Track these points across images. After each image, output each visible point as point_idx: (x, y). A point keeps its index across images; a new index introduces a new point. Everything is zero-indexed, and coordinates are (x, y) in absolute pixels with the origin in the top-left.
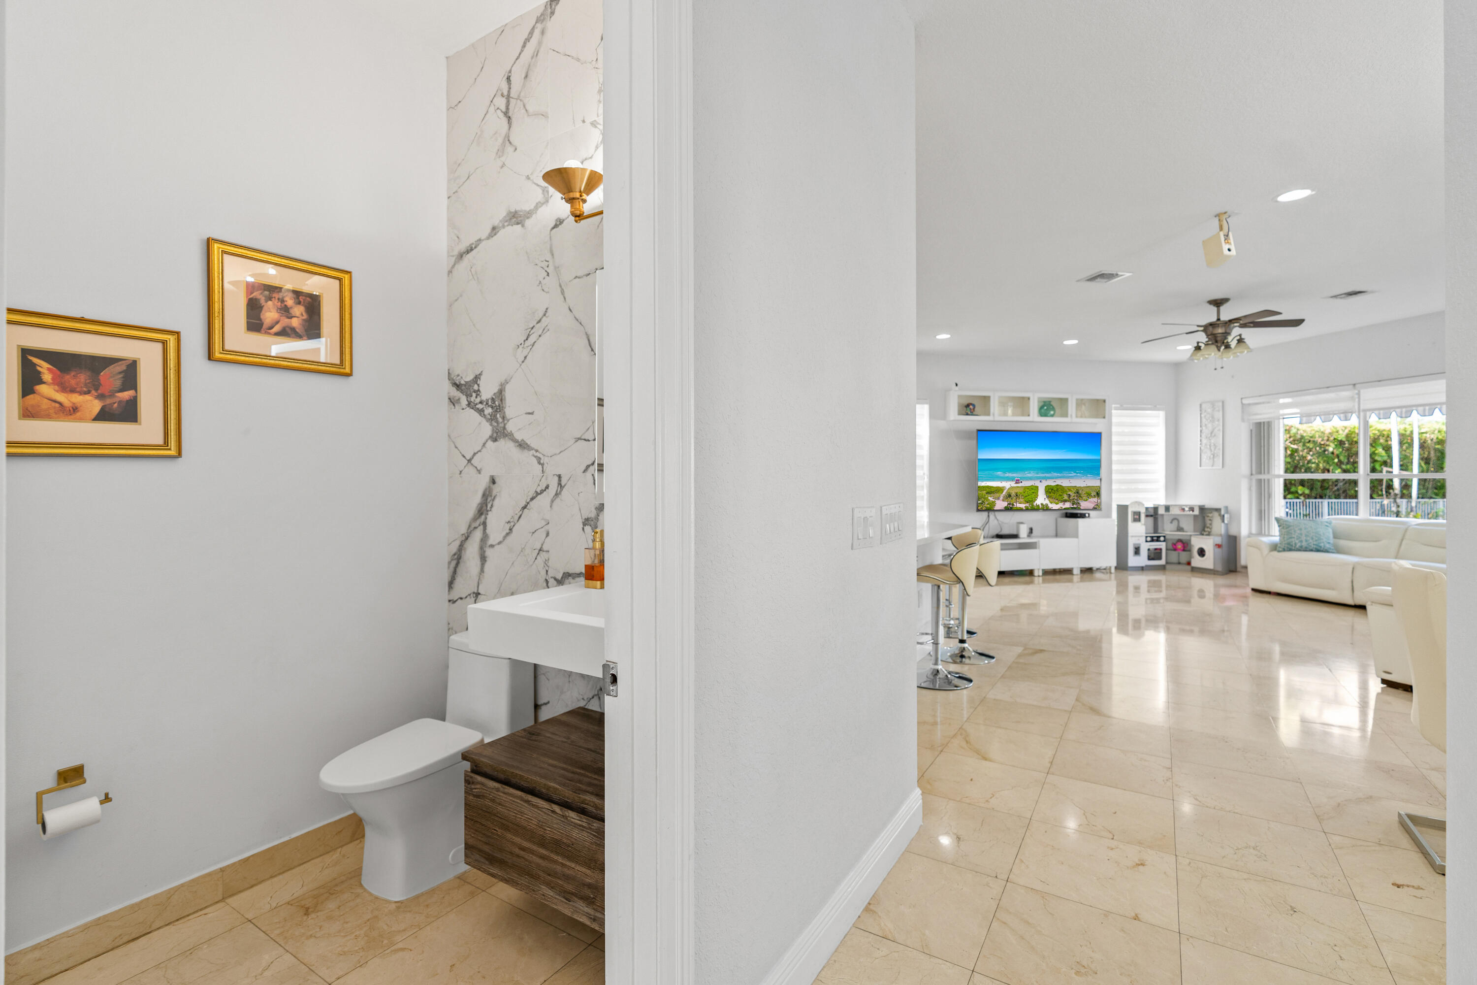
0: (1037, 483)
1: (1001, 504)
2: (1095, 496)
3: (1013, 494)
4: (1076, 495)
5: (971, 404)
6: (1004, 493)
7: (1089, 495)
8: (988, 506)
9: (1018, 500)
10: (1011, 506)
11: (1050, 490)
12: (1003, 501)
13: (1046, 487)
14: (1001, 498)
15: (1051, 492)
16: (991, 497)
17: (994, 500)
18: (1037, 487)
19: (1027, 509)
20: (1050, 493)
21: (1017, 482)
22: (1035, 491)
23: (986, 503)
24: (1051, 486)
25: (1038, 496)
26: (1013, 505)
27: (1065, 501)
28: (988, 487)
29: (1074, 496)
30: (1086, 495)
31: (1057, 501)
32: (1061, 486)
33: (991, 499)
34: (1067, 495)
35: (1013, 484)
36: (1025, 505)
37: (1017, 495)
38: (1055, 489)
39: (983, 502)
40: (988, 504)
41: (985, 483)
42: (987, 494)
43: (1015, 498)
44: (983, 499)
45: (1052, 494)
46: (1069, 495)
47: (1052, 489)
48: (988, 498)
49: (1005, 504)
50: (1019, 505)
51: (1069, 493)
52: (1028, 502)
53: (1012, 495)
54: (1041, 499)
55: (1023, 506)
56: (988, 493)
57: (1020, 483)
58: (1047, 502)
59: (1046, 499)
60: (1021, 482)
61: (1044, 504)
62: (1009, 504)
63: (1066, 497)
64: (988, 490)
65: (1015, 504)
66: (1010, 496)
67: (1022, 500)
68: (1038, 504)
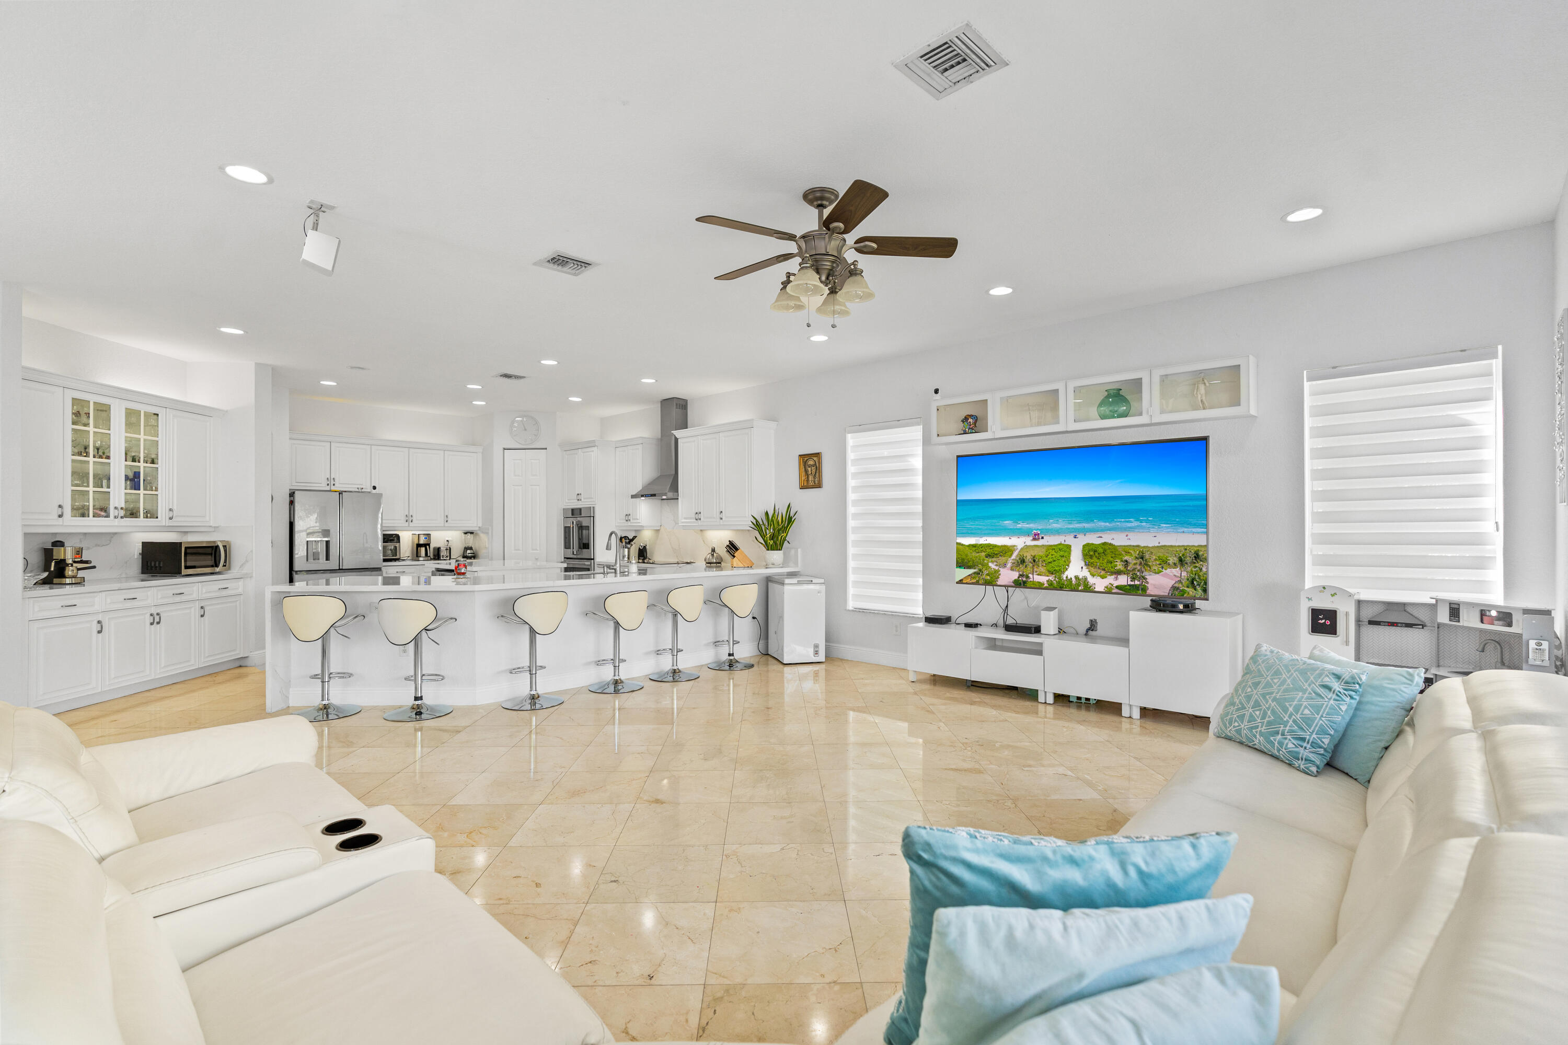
0: (1069, 540)
1: (1008, 576)
2: (1175, 564)
3: (1028, 558)
4: (1138, 561)
5: (972, 415)
6: (1014, 557)
7: (1164, 563)
8: (988, 578)
9: (1035, 570)
10: (1024, 579)
11: (1092, 553)
12: (1012, 569)
13: (1084, 546)
14: (1009, 565)
15: (1092, 555)
16: (992, 562)
17: (997, 568)
18: (1069, 547)
19: (1051, 587)
20: (1091, 557)
21: (1036, 537)
22: (1066, 554)
23: (985, 572)
24: (1093, 544)
25: (1070, 562)
26: (1028, 577)
27: (1119, 573)
28: (989, 545)
29: (1135, 564)
30: (1158, 562)
31: (1103, 572)
32: (1111, 544)
33: (992, 566)
34: (1122, 561)
35: (1029, 541)
36: (1047, 578)
37: (1034, 561)
38: (1101, 550)
39: (980, 570)
40: (988, 575)
41: (984, 538)
42: (987, 557)
43: (1031, 565)
44: (980, 566)
45: (1095, 560)
46: (1126, 561)
47: (1095, 551)
48: (988, 564)
49: (1015, 575)
50: (1038, 578)
51: (1126, 558)
52: (1052, 574)
53: (1026, 560)
54: (1076, 569)
55: (1043, 579)
56: (988, 556)
57: (1041, 540)
58: (1085, 573)
59: (1084, 568)
60: (1042, 538)
61: (1080, 577)
62: (1021, 576)
63: (1120, 566)
64: (988, 550)
65: (1031, 576)
66: (1023, 561)
67: (1042, 569)
68: (1069, 577)
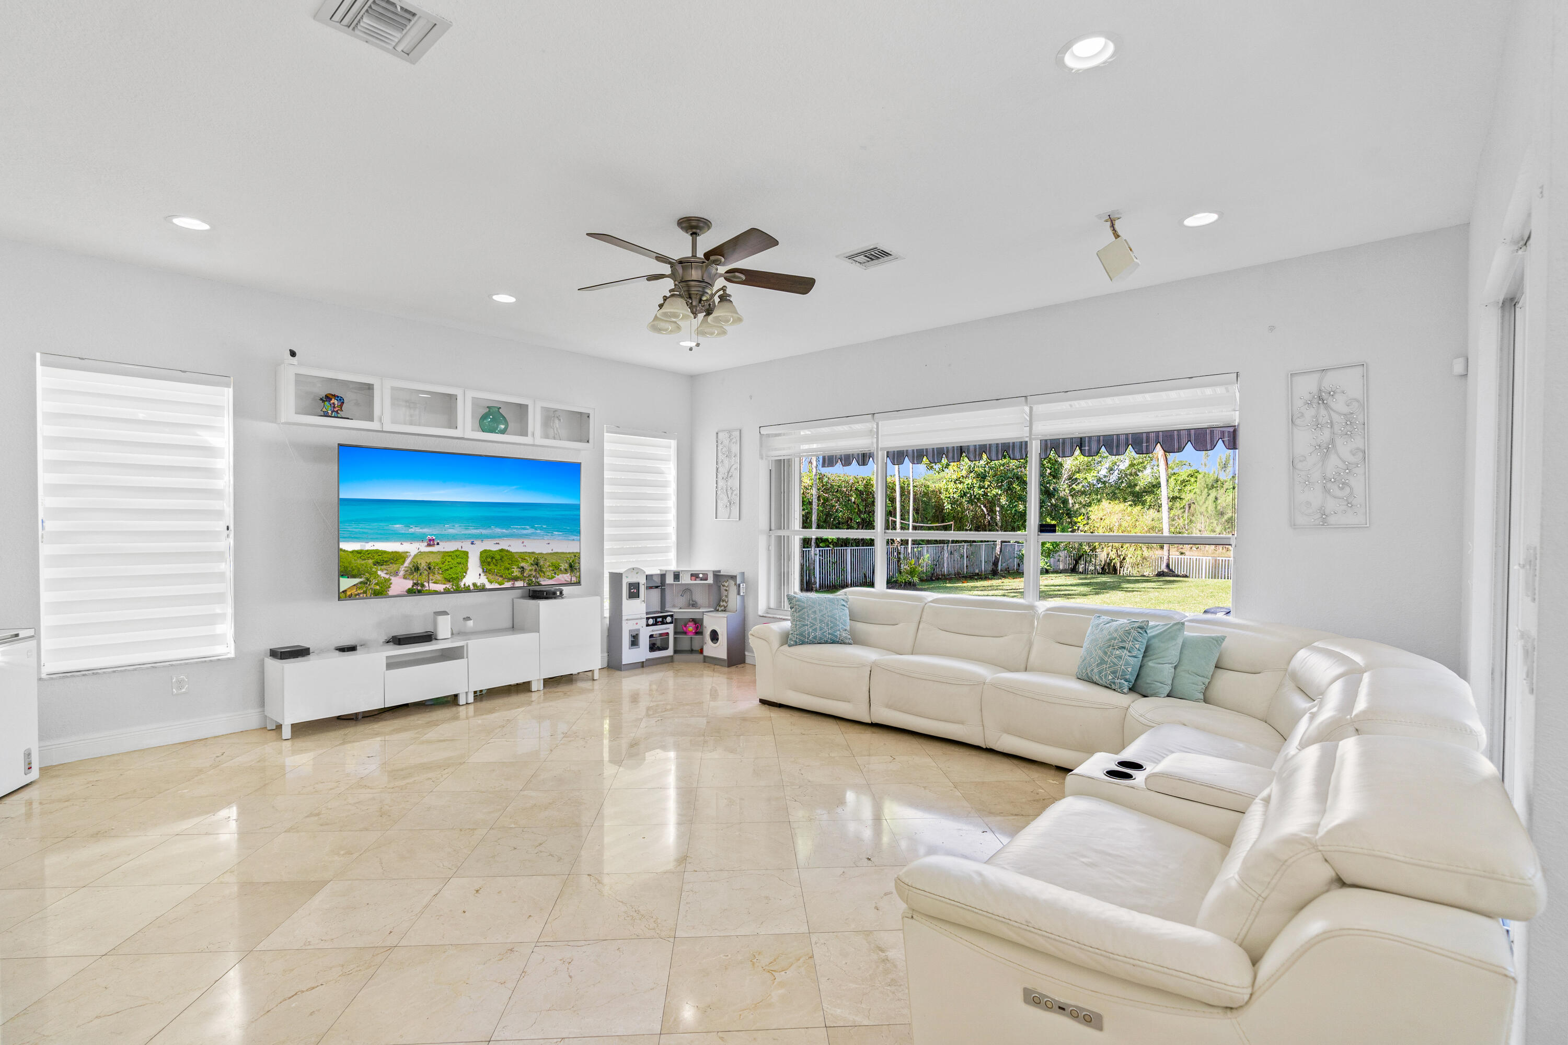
0: (466, 546)
1: (400, 584)
2: (566, 570)
3: (423, 565)
4: (534, 568)
5: (335, 396)
6: (406, 564)
7: (556, 569)
8: (378, 587)
9: (431, 578)
10: (419, 588)
11: (489, 560)
12: (405, 578)
13: (481, 553)
14: (402, 573)
15: (489, 561)
16: (382, 570)
17: (387, 576)
18: (466, 553)
19: (447, 592)
20: (489, 564)
21: (431, 543)
22: (464, 561)
23: (374, 581)
24: (490, 551)
25: (467, 569)
26: (423, 586)
27: (516, 579)
28: (377, 552)
29: (530, 570)
30: (551, 568)
31: (500, 579)
32: (508, 551)
33: (382, 574)
34: (518, 567)
35: (423, 547)
36: (444, 586)
37: (430, 568)
38: (498, 557)
39: (368, 579)
40: (377, 584)
41: (371, 544)
42: (375, 565)
43: (426, 573)
44: (367, 575)
45: (492, 566)
46: (523, 568)
47: (493, 558)
48: (376, 572)
49: (409, 584)
50: (433, 587)
51: (523, 564)
52: (449, 581)
53: (421, 568)
54: (474, 575)
55: (440, 587)
56: (376, 563)
57: (436, 546)
58: (483, 580)
59: (482, 575)
60: (438, 544)
61: (479, 584)
62: (415, 584)
63: (516, 572)
64: (376, 557)
65: (426, 584)
66: (417, 569)
67: (439, 577)
68: (467, 585)
